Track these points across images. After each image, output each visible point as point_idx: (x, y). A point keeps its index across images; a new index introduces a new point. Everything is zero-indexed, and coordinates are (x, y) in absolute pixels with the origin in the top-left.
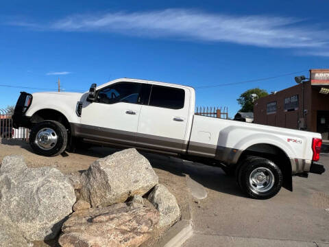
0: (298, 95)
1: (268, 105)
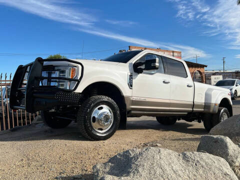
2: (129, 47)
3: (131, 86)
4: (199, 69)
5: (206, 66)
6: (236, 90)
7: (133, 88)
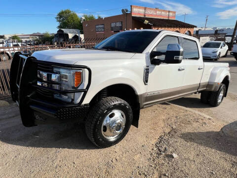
0: (122, 22)
1: (97, 27)
2: (131, 6)
3: (147, 81)
4: (189, 29)
5: (196, 27)
6: (220, 53)
7: (148, 83)
